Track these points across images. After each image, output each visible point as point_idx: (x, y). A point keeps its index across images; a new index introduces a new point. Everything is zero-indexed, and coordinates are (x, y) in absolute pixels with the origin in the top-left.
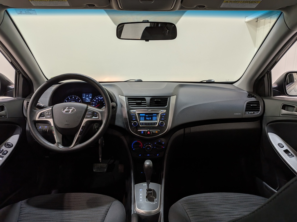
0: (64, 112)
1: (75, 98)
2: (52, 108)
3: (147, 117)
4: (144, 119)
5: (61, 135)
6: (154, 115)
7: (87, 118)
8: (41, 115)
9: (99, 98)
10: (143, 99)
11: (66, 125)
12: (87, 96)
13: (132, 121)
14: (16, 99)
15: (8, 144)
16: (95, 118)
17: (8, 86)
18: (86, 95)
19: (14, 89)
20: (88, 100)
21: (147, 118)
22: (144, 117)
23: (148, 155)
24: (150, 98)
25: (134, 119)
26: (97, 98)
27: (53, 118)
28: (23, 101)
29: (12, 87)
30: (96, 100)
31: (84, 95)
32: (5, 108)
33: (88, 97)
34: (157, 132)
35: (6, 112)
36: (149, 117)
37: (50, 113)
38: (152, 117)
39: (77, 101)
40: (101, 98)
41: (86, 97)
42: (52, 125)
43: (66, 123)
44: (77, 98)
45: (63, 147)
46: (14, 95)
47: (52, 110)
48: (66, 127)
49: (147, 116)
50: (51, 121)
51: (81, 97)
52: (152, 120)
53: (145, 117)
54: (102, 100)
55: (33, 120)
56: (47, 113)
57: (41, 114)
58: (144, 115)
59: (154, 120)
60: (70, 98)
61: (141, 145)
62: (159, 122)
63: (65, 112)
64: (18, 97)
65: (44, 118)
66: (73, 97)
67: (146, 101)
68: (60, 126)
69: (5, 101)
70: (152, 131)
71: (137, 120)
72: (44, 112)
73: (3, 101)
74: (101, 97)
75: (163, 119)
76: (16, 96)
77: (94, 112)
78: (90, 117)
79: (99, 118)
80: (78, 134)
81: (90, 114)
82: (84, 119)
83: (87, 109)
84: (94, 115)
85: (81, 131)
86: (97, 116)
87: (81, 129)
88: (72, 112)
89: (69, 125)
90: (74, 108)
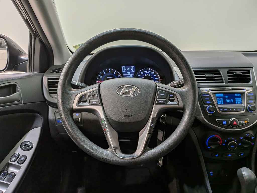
0: (120, 94)
1: (112, 72)
2: (99, 87)
3: (228, 99)
4: (224, 102)
5: (116, 134)
6: (237, 95)
7: (158, 104)
8: (82, 100)
9: (145, 71)
10: (216, 71)
11: (126, 116)
12: (128, 69)
13: (206, 106)
14: (31, 74)
15: (26, 144)
16: (171, 103)
17: (19, 57)
18: (126, 68)
19: (28, 60)
20: (130, 75)
21: (228, 101)
22: (222, 99)
23: (230, 155)
24: (227, 70)
25: (208, 102)
26: (142, 72)
27: (102, 105)
28: (41, 77)
29: (25, 57)
30: (141, 75)
31: (123, 67)
32: (18, 88)
33: (130, 71)
34: (246, 122)
35: (20, 95)
36: (229, 98)
37: (96, 95)
38: (234, 98)
39: (115, 77)
40: (147, 72)
41: (126, 71)
42: (102, 116)
43: (126, 113)
44: (115, 73)
45: (123, 155)
46: (28, 69)
47: (99, 90)
48: (126, 120)
49: (227, 97)
50: (99, 109)
51: (120, 71)
52: (234, 103)
53: (224, 99)
54: (148, 74)
55: (68, 107)
56: (91, 96)
57: (81, 98)
58: (222, 95)
59: (238, 104)
60: (105, 73)
61: (220, 141)
62: (247, 105)
63: (123, 94)
64: (34, 71)
65: (87, 104)
66: (110, 72)
67: (220, 74)
68: (115, 117)
69: (17, 77)
70: (239, 120)
71: (213, 104)
72: (85, 95)
73: (15, 78)
74: (147, 70)
75: (251, 102)
76: (30, 71)
77: (169, 93)
78: (164, 103)
79: (178, 104)
80: (147, 133)
81: (163, 97)
82: (154, 106)
83: (156, 89)
84: (169, 99)
85: (151, 127)
86: (174, 99)
87: (152, 123)
88: (134, 94)
89: (131, 116)
90: (137, 88)
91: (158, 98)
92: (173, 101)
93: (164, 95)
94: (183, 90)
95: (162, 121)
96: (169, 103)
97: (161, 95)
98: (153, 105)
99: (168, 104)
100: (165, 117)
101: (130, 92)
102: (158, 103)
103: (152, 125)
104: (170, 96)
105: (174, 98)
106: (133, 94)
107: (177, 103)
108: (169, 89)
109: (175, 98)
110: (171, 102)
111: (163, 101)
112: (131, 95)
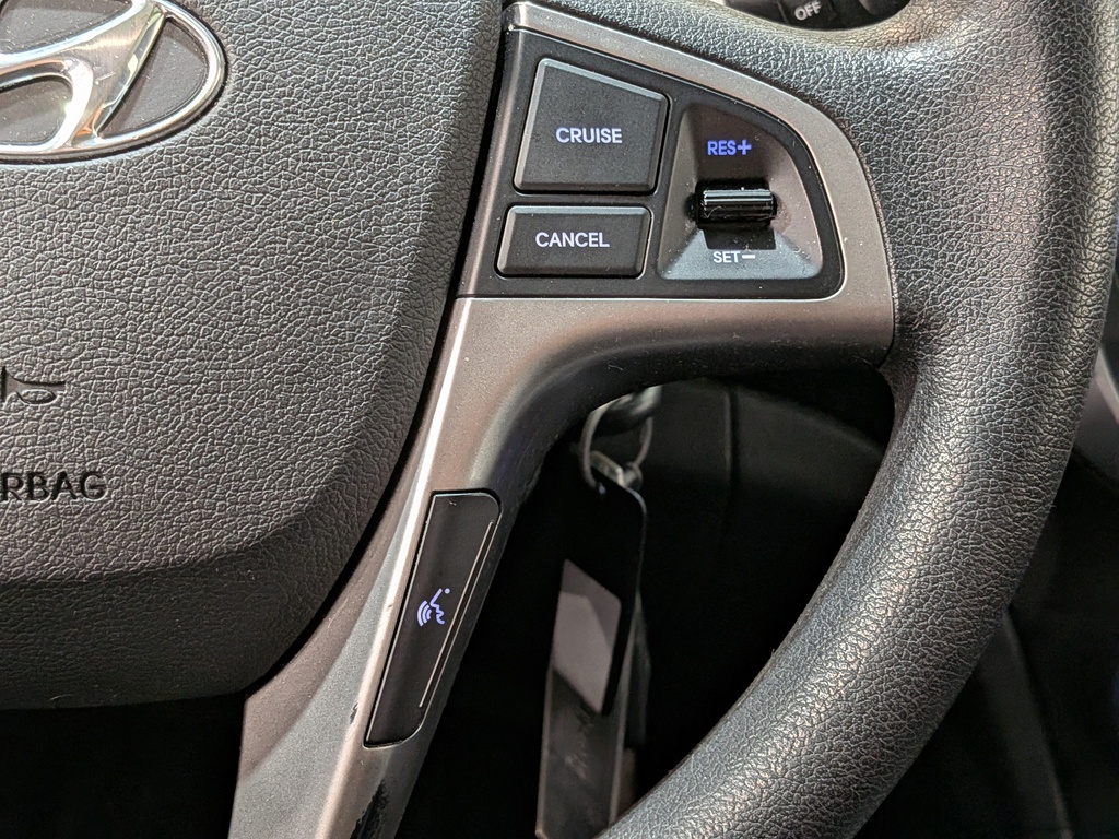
7: (531, 275)
16: (727, 262)
77: (693, 109)
78: (622, 262)
79: (827, 280)
80: (353, 731)
81: (596, 176)
82: (465, 308)
83: (505, 41)
84: (693, 207)
85: (410, 644)
86: (775, 204)
87: (422, 582)
88: (138, 116)
89: (88, 483)
90: (177, 12)
91: (535, 191)
92: (752, 226)
93: (612, 136)
94: (914, 57)
95: (609, 466)
96: (698, 258)
97: (577, 135)
98: (453, 293)
99: (675, 273)
100: (652, 412)
101: (64, 83)
102: (526, 262)
103: (423, 615)
104: (715, 148)
105: (775, 187)
106: (109, 125)
107: (811, 271)
108: (699, 40)
109: (786, 185)
110: (722, 256)
111: (596, 240)
112: (77, 138)
